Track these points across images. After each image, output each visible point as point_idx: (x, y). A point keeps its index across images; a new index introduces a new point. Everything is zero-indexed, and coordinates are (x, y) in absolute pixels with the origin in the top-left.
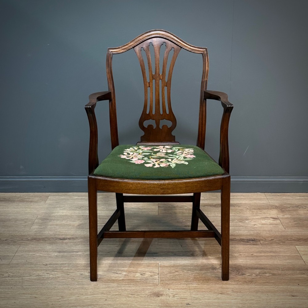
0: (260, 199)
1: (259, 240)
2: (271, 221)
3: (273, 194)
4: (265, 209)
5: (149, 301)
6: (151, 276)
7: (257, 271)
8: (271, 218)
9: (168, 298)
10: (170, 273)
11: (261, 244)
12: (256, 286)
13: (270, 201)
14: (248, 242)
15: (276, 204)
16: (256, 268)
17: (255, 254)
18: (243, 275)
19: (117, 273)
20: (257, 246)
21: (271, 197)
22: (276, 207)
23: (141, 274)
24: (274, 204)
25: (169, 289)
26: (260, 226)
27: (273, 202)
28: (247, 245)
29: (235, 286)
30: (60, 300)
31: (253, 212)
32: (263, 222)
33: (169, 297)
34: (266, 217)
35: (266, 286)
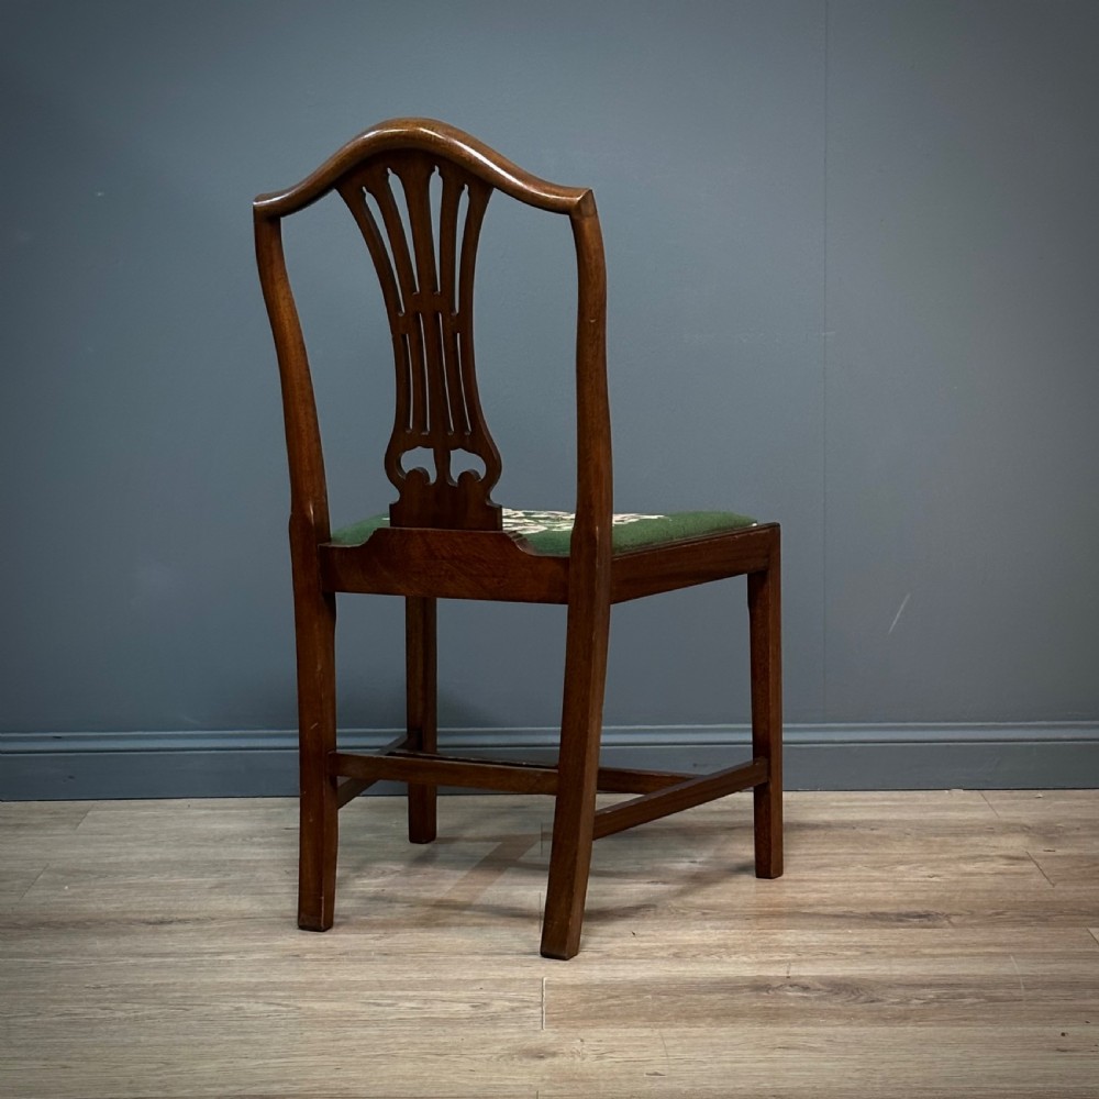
0: (964, 808)
1: (948, 916)
2: (1001, 865)
3: (1016, 793)
4: (979, 833)
5: (505, 1068)
6: (513, 1009)
7: (931, 994)
8: (1001, 856)
9: (578, 1060)
10: (587, 1001)
11: (954, 926)
12: (919, 1029)
13: (1000, 813)
14: (901, 921)
15: (1026, 821)
16: (930, 986)
17: (927, 951)
18: (872, 1002)
19: (379, 1005)
20: (936, 931)
21: (1005, 802)
22: (1024, 829)
23: (473, 1006)
24: (1016, 821)
25: (582, 1041)
26: (954, 878)
27: (1014, 814)
28: (897, 927)
29: (840, 1028)
30: (158, 1072)
31: (929, 841)
32: (970, 868)
33: (584, 1059)
34: (981, 856)
35: (959, 1029)
